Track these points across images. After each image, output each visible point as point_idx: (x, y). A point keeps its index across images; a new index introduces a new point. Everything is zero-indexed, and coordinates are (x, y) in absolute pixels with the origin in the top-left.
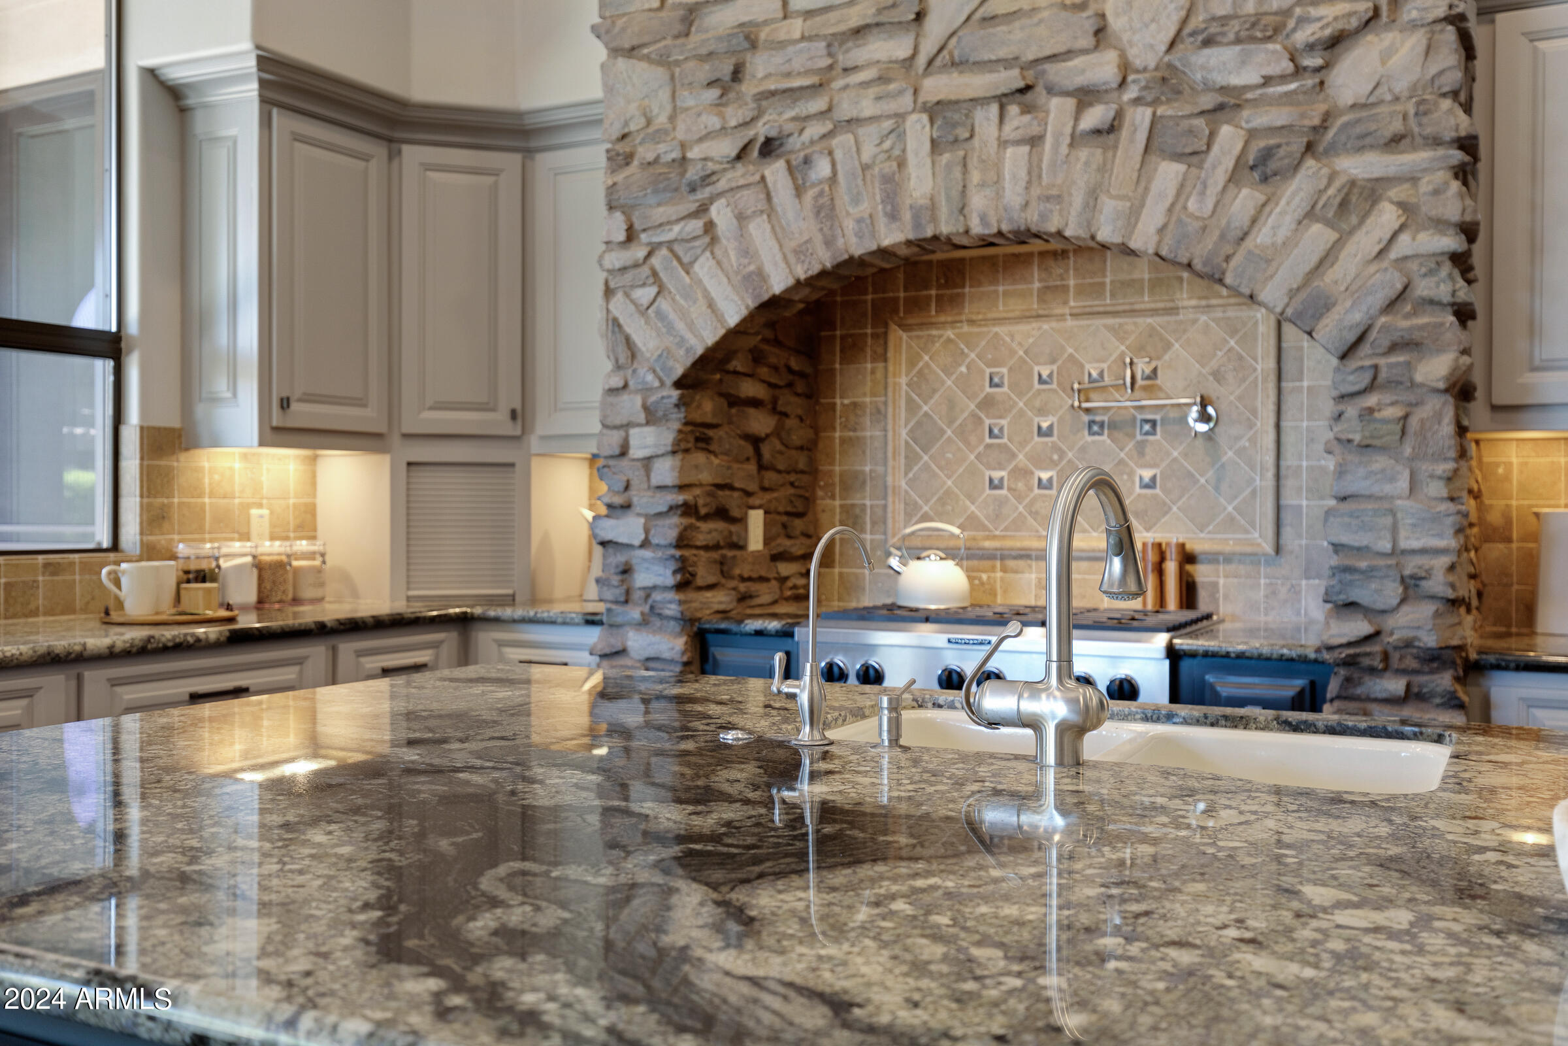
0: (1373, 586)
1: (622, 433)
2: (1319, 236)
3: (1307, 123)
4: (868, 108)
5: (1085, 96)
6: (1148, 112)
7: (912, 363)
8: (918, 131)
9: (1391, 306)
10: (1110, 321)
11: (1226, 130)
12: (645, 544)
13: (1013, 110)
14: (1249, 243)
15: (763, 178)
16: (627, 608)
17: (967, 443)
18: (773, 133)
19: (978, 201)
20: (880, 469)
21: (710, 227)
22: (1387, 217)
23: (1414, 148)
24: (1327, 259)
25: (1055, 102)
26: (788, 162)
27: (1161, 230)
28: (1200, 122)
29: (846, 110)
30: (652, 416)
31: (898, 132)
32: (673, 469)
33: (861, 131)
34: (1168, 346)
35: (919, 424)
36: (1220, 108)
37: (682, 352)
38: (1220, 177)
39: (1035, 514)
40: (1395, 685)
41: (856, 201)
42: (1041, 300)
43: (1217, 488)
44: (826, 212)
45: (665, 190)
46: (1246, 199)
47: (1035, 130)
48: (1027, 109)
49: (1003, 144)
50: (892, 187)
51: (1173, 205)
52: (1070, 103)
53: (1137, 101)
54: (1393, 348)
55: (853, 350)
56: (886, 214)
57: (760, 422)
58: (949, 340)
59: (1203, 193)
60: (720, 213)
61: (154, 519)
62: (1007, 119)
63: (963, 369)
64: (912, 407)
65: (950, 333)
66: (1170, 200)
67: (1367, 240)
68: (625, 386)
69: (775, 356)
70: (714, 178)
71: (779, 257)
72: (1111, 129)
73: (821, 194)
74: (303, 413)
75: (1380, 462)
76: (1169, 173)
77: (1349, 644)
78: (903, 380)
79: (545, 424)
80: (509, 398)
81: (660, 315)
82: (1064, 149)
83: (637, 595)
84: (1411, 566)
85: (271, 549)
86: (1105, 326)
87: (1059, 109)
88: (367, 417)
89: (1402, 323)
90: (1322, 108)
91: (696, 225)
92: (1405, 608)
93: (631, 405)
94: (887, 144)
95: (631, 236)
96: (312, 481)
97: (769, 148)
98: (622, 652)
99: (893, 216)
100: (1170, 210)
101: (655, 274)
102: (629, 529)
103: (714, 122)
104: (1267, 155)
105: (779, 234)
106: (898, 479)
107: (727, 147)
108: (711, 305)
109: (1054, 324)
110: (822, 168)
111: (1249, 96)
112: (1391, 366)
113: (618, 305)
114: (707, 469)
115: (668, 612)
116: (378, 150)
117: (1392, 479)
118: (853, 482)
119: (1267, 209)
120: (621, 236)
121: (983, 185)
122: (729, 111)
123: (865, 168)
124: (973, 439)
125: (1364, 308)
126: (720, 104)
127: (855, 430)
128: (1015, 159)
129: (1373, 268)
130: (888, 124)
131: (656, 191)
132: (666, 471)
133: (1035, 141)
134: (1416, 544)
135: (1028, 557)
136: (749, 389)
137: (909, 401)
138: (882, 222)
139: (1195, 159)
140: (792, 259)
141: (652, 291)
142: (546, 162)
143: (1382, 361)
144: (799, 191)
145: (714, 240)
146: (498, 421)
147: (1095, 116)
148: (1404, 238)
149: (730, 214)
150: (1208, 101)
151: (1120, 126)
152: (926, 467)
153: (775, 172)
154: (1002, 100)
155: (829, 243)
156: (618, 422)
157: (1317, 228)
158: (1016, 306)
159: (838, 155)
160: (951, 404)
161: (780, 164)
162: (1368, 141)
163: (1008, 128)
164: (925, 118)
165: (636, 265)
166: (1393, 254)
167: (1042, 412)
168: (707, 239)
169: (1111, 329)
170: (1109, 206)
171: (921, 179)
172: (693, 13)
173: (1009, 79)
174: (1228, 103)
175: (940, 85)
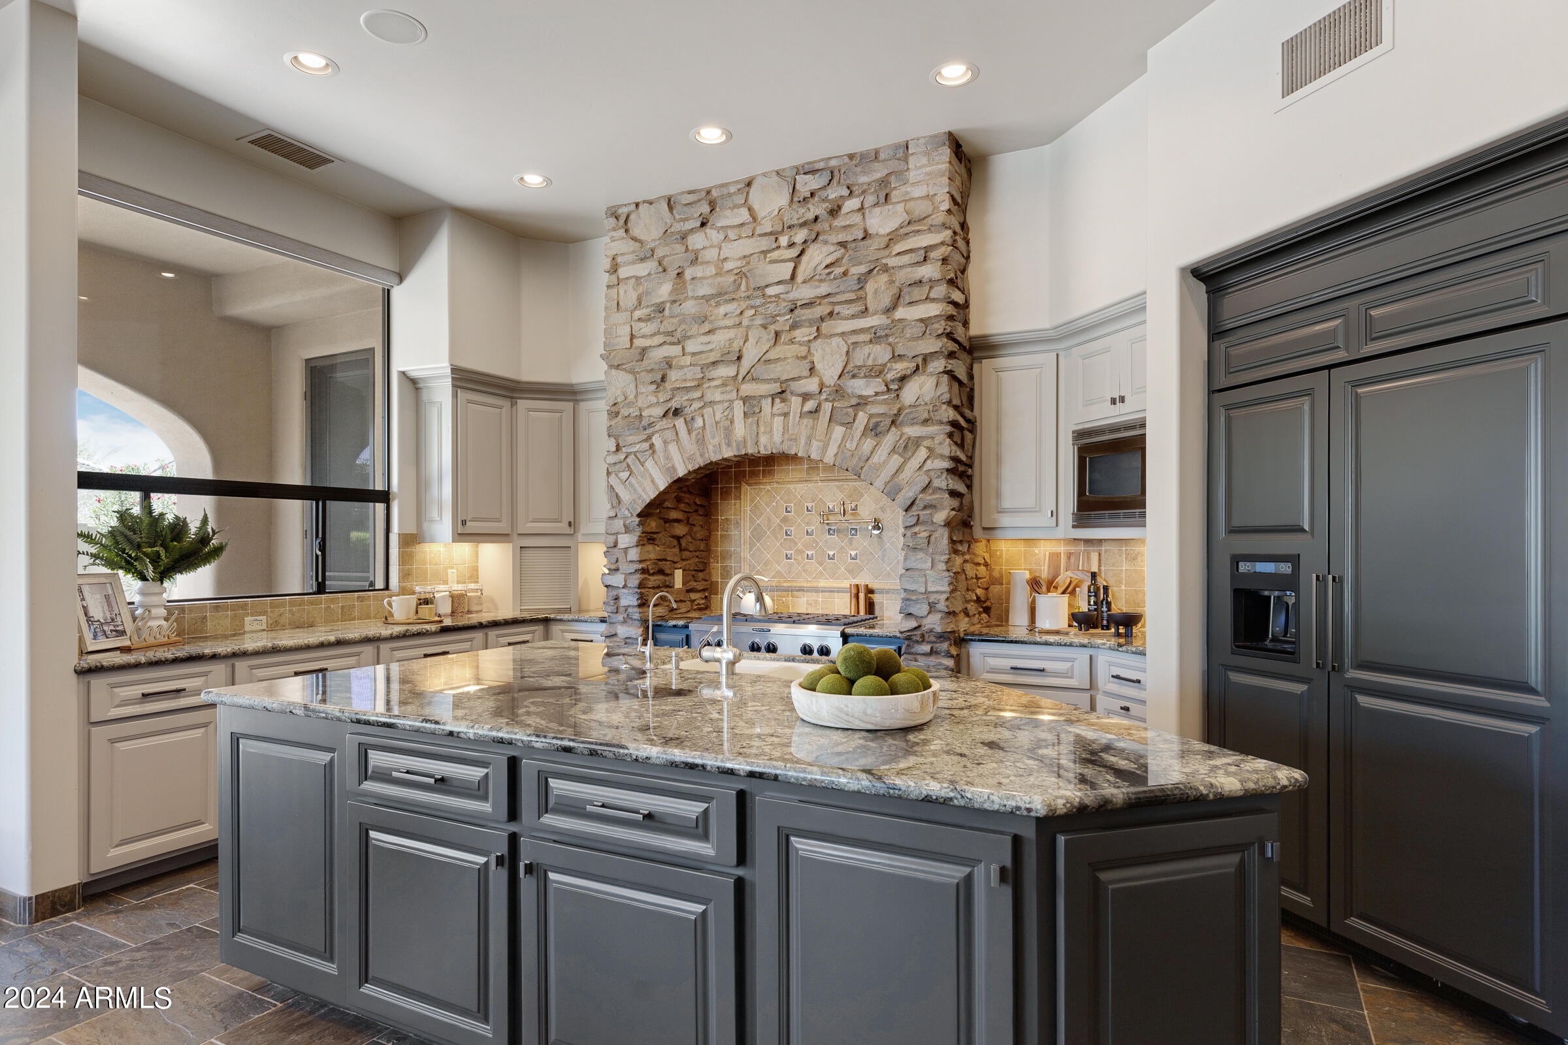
0: (918, 606)
1: (615, 537)
2: (896, 460)
3: (891, 412)
4: (718, 396)
5: (806, 397)
6: (831, 404)
7: (752, 501)
8: (739, 408)
9: (924, 490)
10: (837, 483)
11: (861, 414)
12: (625, 587)
13: (777, 400)
14: (870, 461)
15: (674, 425)
16: (617, 615)
17: (776, 538)
18: (678, 407)
19: (763, 440)
20: (738, 549)
21: (652, 446)
22: (922, 453)
23: (934, 425)
24: (899, 470)
25: (794, 399)
26: (685, 419)
27: (836, 455)
28: (850, 410)
29: (709, 397)
30: (627, 530)
31: (730, 407)
32: (637, 553)
33: (715, 407)
34: (862, 495)
35: (755, 529)
36: (859, 404)
37: (640, 501)
38: (859, 433)
39: (805, 571)
40: (926, 648)
41: (713, 437)
42: (808, 474)
43: (883, 560)
44: (701, 441)
45: (633, 429)
46: (869, 443)
47: (786, 410)
48: (783, 401)
49: (773, 415)
50: (729, 431)
51: (840, 444)
52: (800, 399)
53: (826, 400)
54: (925, 508)
55: (726, 494)
56: (726, 444)
57: (680, 530)
58: (768, 490)
59: (852, 440)
60: (657, 440)
61: (405, 575)
62: (775, 405)
63: (774, 504)
64: (752, 521)
65: (768, 487)
66: (839, 442)
67: (914, 463)
68: (616, 516)
69: (687, 498)
70: (654, 424)
71: (681, 460)
72: (817, 411)
73: (699, 433)
74: (472, 527)
75: (921, 555)
76: (839, 431)
77: (909, 631)
78: (748, 509)
79: (584, 528)
80: (568, 516)
81: (631, 485)
82: (797, 419)
83: (622, 610)
84: (932, 598)
85: (458, 588)
86: (836, 486)
87: (795, 401)
88: (502, 527)
89: (928, 498)
90: (898, 406)
91: (646, 445)
92: (930, 616)
93: (618, 525)
94: (726, 414)
95: (618, 448)
96: (476, 555)
97: (677, 412)
98: (615, 635)
99: (729, 445)
100: (839, 447)
101: (628, 466)
102: (618, 580)
103: (653, 400)
104: (877, 425)
105: (681, 450)
106: (745, 554)
107: (659, 411)
108: (653, 481)
109: (813, 484)
110: (699, 422)
111: (870, 400)
112: (925, 515)
113: (613, 480)
114: (653, 552)
115: (636, 618)
116: (506, 403)
117: (925, 562)
118: (726, 556)
119: (877, 448)
120: (614, 449)
121: (765, 433)
122: (660, 395)
123: (717, 423)
124: (779, 536)
125: (913, 490)
126: (656, 392)
127: (727, 531)
128: (778, 422)
129: (917, 474)
130: (726, 404)
131: (629, 429)
132: (634, 554)
133: (786, 415)
134: (934, 589)
135: (803, 590)
136: (674, 515)
137: (751, 518)
138: (724, 446)
139: (849, 426)
140: (687, 462)
141: (628, 473)
142: (584, 406)
143: (921, 513)
144: (689, 432)
145: (654, 452)
146: (563, 527)
147: (810, 405)
148: (929, 462)
149: (661, 441)
150: (854, 401)
151: (820, 410)
152: (759, 549)
153: (680, 423)
154: (773, 397)
155: (702, 455)
156: (613, 532)
157: (896, 456)
158: (797, 475)
159: (706, 417)
160: (769, 520)
161: (682, 420)
162: (915, 421)
163: (775, 408)
164: (741, 402)
165: (621, 462)
166: (925, 469)
167: (808, 524)
168: (651, 452)
169: (838, 487)
170: (815, 444)
171: (740, 429)
172: (644, 351)
173: (776, 387)
174: (862, 403)
175: (748, 389)
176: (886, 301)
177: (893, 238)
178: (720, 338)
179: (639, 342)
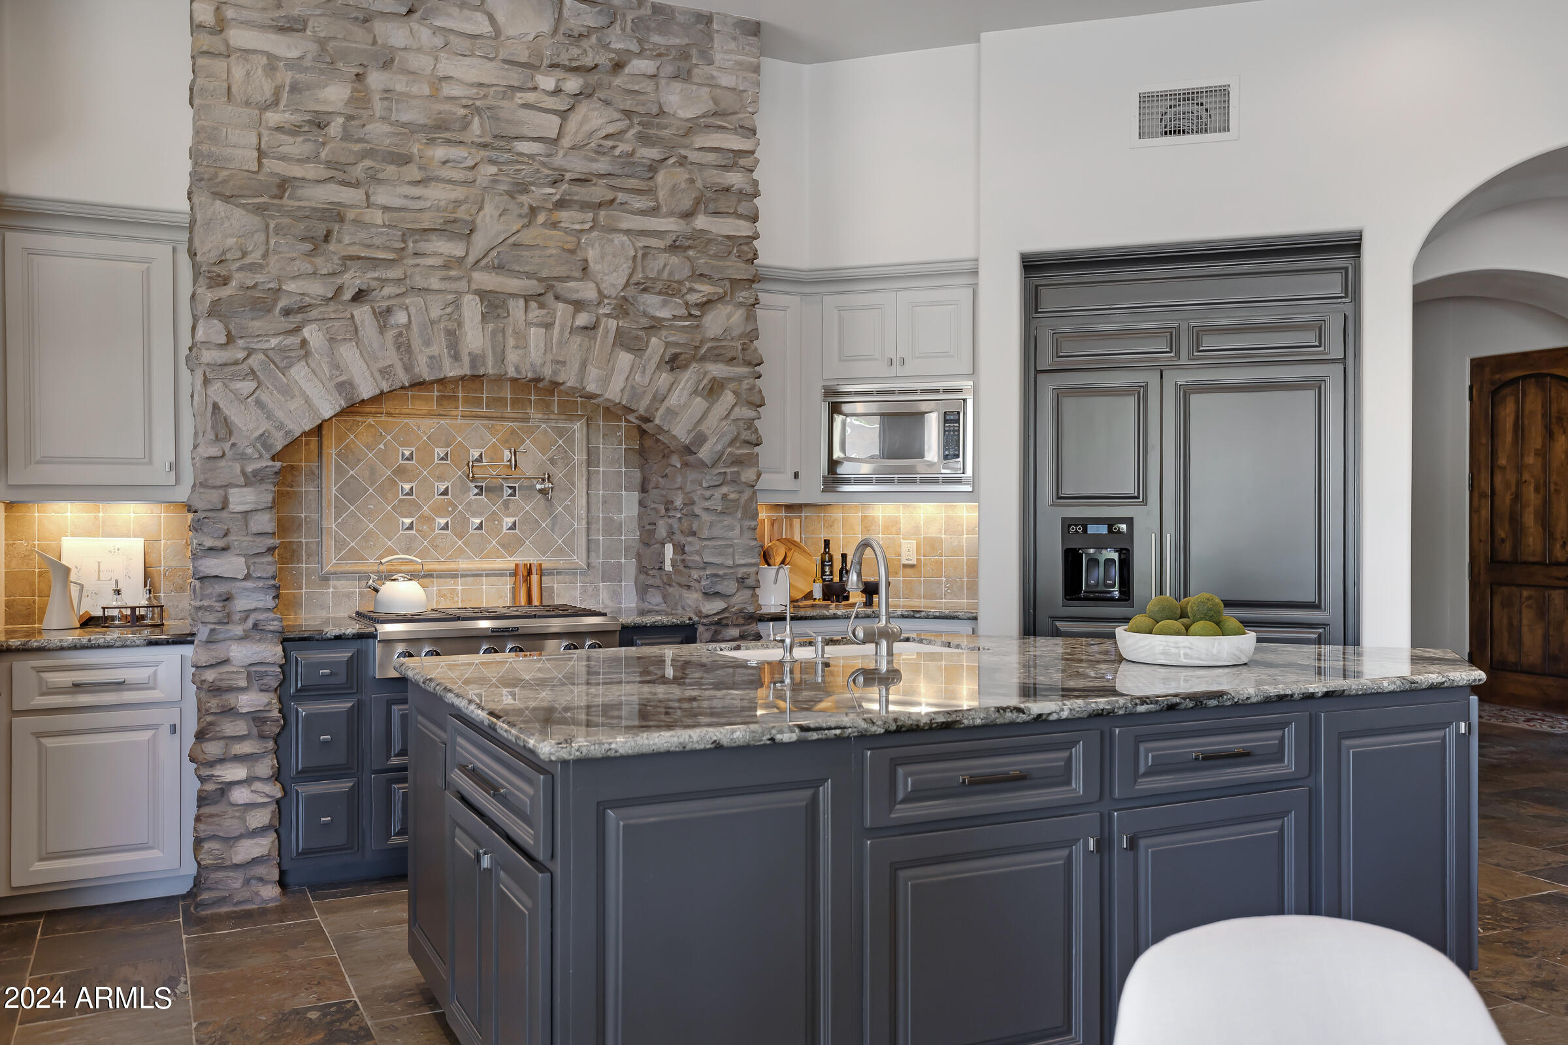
0: (725, 583)
1: (221, 492)
2: (700, 404)
3: (694, 344)
4: (435, 284)
5: (579, 305)
6: (615, 322)
7: (340, 439)
8: (472, 308)
9: (732, 443)
10: (486, 422)
11: (654, 340)
12: (248, 577)
13: (533, 305)
14: (666, 404)
15: (352, 316)
16: (229, 627)
17: (386, 499)
18: (364, 287)
19: (512, 357)
20: (315, 516)
21: (304, 343)
22: (728, 398)
23: (738, 365)
24: (704, 416)
25: (561, 306)
26: (373, 308)
28: (641, 333)
29: (419, 282)
30: (252, 479)
31: (457, 304)
32: (271, 521)
33: (429, 297)
35: (347, 483)
36: (652, 327)
37: (281, 433)
38: (652, 365)
39: (435, 547)
40: (735, 632)
41: (427, 343)
42: (439, 404)
43: (552, 530)
44: (403, 346)
45: (260, 310)
46: (665, 378)
47: (549, 320)
48: (542, 306)
49: (529, 324)
50: (453, 339)
51: (628, 376)
52: (570, 308)
53: (608, 315)
54: (734, 463)
56: (451, 356)
58: (370, 425)
59: (644, 372)
60: (313, 335)
62: (530, 310)
63: (382, 446)
64: (340, 471)
65: (371, 420)
66: (627, 374)
67: (721, 408)
68: (224, 455)
70: (306, 309)
71: (367, 374)
72: (590, 329)
73: (400, 334)
75: (728, 520)
76: (625, 359)
77: (718, 613)
78: (333, 452)
81: (259, 403)
82: (567, 334)
83: (236, 617)
84: (741, 572)
86: (482, 425)
87: (562, 310)
89: (737, 452)
90: (699, 337)
91: (294, 340)
92: (739, 594)
93: (229, 470)
94: (449, 310)
95: (230, 339)
97: (360, 296)
98: (226, 661)
99: (456, 357)
100: (627, 379)
101: (253, 372)
102: (231, 565)
103: (307, 267)
104: (675, 357)
105: (368, 356)
106: (331, 524)
107: (321, 288)
108: (308, 401)
109: (448, 421)
110: (401, 317)
111: (665, 324)
112: (732, 473)
113: (216, 391)
115: (271, 628)
117: (733, 530)
118: (290, 525)
119: (675, 386)
120: (223, 340)
121: (516, 347)
122: (319, 261)
123: (432, 323)
124: (390, 496)
125: (722, 443)
126: (313, 253)
127: (292, 486)
128: (535, 335)
129: (724, 423)
130: (451, 297)
131: (253, 310)
132: (265, 522)
133: (548, 326)
134: (743, 562)
135: (431, 576)
137: (338, 466)
138: (447, 362)
139: (638, 353)
140: (377, 375)
141: (254, 385)
143: (728, 470)
144: (382, 329)
145: (307, 354)
147: (583, 319)
148: (737, 409)
149: (321, 337)
150: (645, 322)
151: (599, 326)
152: (353, 515)
153: (363, 313)
154: (527, 299)
155: (408, 369)
156: (218, 483)
157: (699, 399)
159: (412, 310)
160: (373, 471)
161: (366, 308)
162: (720, 358)
163: (531, 315)
164: (477, 299)
165: (236, 363)
166: (732, 417)
167: (440, 478)
168: (303, 352)
171: (474, 337)
172: (284, 185)
173: (532, 286)
174: (655, 326)
175: (486, 280)
176: (686, 204)
177: (693, 127)
178: (438, 194)
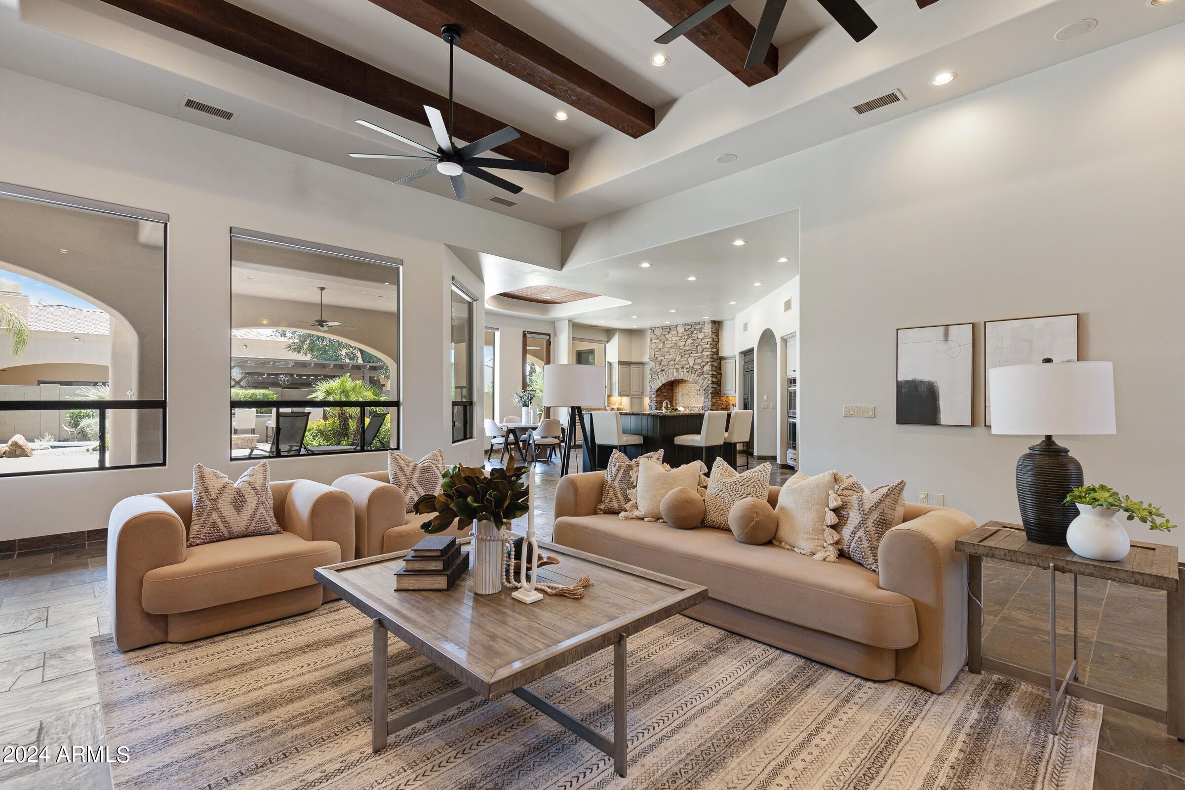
1: (651, 396)
2: (703, 381)
3: (701, 372)
4: (671, 368)
5: (687, 368)
6: (691, 370)
8: (675, 370)
11: (697, 372)
12: (653, 406)
13: (682, 369)
14: (698, 381)
18: (663, 369)
19: (680, 377)
22: (708, 380)
23: (710, 375)
24: (703, 383)
27: (692, 380)
28: (695, 371)
29: (669, 368)
30: (654, 394)
33: (671, 370)
37: (656, 388)
41: (670, 376)
44: (668, 376)
45: (655, 373)
46: (698, 378)
50: (673, 375)
54: (707, 390)
55: (676, 386)
56: (673, 377)
57: (665, 394)
58: (683, 387)
59: (695, 377)
60: (659, 376)
61: (608, 403)
63: (684, 389)
64: (681, 391)
67: (705, 382)
68: (651, 391)
69: (667, 387)
70: (659, 373)
71: (664, 380)
74: (622, 393)
76: (693, 375)
79: (645, 393)
80: (641, 391)
81: (654, 385)
82: (685, 373)
84: (708, 407)
85: (618, 406)
87: (685, 369)
88: (628, 393)
89: (708, 388)
90: (703, 371)
93: (652, 393)
94: (673, 371)
95: (652, 377)
96: (621, 400)
100: (693, 378)
101: (654, 381)
102: (651, 404)
103: (659, 368)
104: (699, 375)
105: (664, 378)
106: (680, 399)
107: (660, 370)
108: (659, 384)
109: (689, 386)
110: (667, 372)
113: (651, 384)
114: (659, 399)
116: (628, 367)
117: (707, 400)
118: (676, 400)
121: (680, 375)
123: (671, 373)
125: (705, 387)
126: (659, 366)
127: (676, 392)
128: (682, 373)
129: (706, 384)
130: (673, 369)
132: (655, 399)
134: (708, 405)
136: (664, 391)
141: (654, 383)
142: (645, 366)
144: (666, 375)
146: (640, 393)
147: (688, 370)
153: (664, 372)
155: (668, 379)
159: (669, 372)
162: (706, 374)
163: (682, 371)
165: (652, 380)
166: (709, 383)
168: (658, 378)
170: (689, 378)
171: (675, 374)
172: (657, 357)
173: (682, 366)
174: (697, 370)
175: (677, 366)
176: (701, 351)
177: (702, 339)
178: (671, 356)
179: (656, 356)
